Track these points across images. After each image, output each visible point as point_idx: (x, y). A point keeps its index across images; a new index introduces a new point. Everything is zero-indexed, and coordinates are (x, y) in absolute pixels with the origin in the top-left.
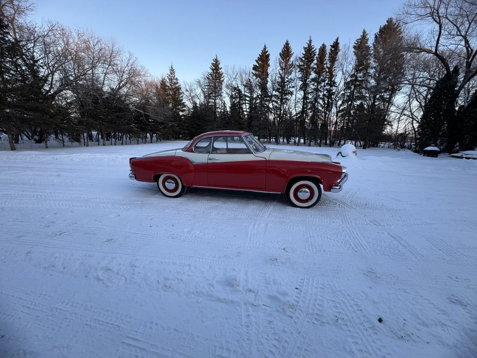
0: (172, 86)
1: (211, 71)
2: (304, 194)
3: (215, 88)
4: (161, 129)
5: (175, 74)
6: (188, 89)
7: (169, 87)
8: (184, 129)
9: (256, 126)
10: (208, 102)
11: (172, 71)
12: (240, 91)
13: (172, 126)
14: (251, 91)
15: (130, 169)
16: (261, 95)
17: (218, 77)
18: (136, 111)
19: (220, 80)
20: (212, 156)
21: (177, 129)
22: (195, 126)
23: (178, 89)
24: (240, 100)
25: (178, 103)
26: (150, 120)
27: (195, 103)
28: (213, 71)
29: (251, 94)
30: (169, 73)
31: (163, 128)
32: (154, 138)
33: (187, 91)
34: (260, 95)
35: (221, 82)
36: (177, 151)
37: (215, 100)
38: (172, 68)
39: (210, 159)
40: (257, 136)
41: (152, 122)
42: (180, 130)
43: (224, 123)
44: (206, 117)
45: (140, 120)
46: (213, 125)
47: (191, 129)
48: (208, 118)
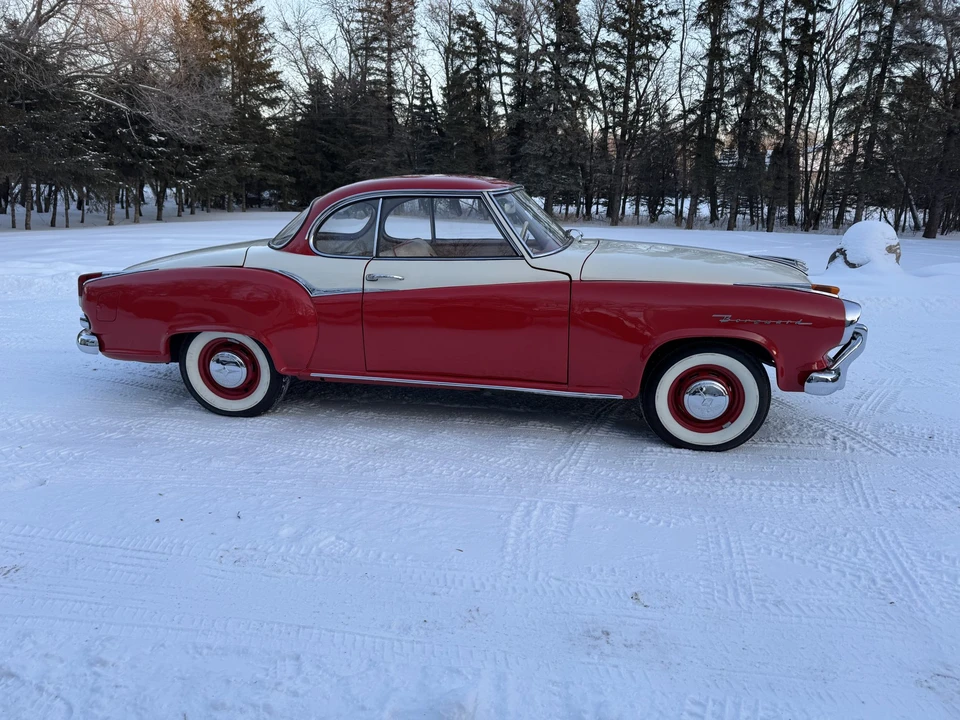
0: (230, 10)
2: (707, 402)
3: (389, 17)
4: (193, 169)
6: (291, 22)
7: (218, 13)
8: (277, 170)
9: (536, 157)
10: (365, 71)
12: (478, 30)
13: (235, 160)
14: (522, 30)
15: (81, 313)
16: (557, 45)
18: (100, 103)
20: (377, 267)
21: (254, 169)
22: (319, 157)
23: (254, 22)
24: (479, 63)
25: (254, 72)
26: (154, 138)
27: (316, 75)
29: (520, 41)
31: (202, 166)
32: (170, 204)
33: (287, 28)
34: (552, 43)
36: (253, 249)
37: (390, 62)
39: (373, 279)
40: (542, 194)
41: (160, 143)
42: (264, 173)
43: (424, 147)
44: (358, 126)
45: (116, 137)
46: (382, 155)
47: (306, 168)
48: (367, 131)
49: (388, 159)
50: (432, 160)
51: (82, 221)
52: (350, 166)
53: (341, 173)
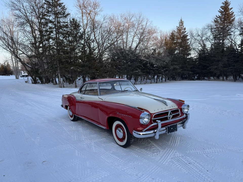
0: (180, 35)
1: (220, 14)
3: (223, 29)
5: (184, 25)
7: (177, 36)
8: (188, 70)
11: (182, 23)
13: (174, 69)
17: (228, 18)
19: (229, 20)
26: (155, 66)
28: (222, 13)
30: (178, 26)
31: (165, 71)
35: (231, 22)
38: (181, 21)
41: (156, 67)
42: (184, 72)
43: (232, 62)
44: (211, 58)
45: (147, 66)
46: (219, 65)
47: (196, 69)
48: (214, 59)
49: (219, 66)
50: (234, 65)
51: (141, 83)
52: (209, 68)
53: (206, 70)
